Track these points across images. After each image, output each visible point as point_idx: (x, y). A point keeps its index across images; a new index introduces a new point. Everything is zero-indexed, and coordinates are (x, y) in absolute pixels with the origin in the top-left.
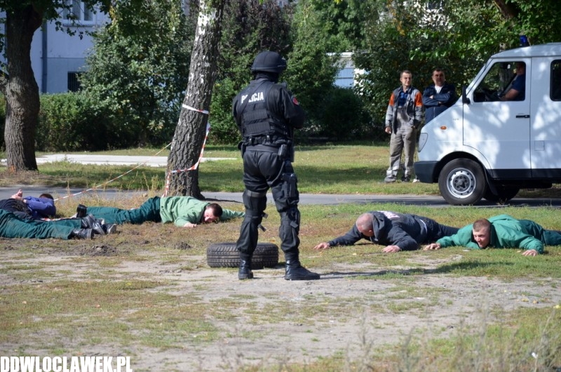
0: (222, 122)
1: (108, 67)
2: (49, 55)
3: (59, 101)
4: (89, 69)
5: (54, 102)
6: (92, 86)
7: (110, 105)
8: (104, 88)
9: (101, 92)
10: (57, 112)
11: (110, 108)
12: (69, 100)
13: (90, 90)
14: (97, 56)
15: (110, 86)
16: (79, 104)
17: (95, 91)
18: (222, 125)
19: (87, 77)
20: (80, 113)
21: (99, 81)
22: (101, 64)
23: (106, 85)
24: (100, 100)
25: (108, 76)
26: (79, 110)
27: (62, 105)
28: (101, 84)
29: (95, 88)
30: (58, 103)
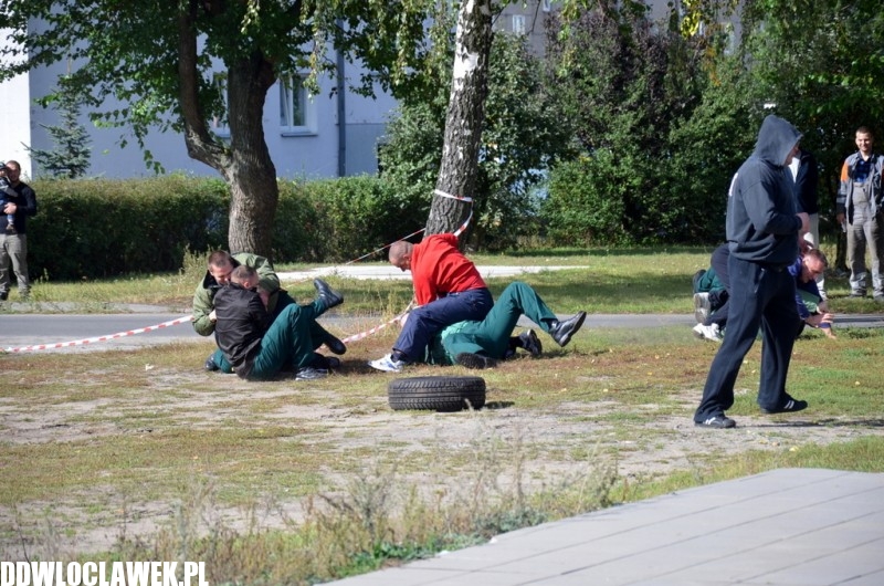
0: (596, 214)
1: (417, 136)
2: (349, 120)
3: (347, 188)
4: (392, 140)
5: (339, 190)
6: (396, 164)
7: (421, 192)
8: (413, 168)
9: (408, 173)
10: (345, 204)
11: (422, 196)
12: (363, 186)
13: (393, 171)
14: (403, 121)
15: (420, 164)
16: (376, 192)
17: (401, 172)
18: (597, 218)
19: (389, 152)
20: (378, 204)
21: (407, 157)
22: (407, 132)
23: (415, 162)
24: (408, 185)
25: (417, 149)
26: (377, 200)
27: (352, 193)
28: (409, 161)
29: (400, 167)
30: (346, 192)
